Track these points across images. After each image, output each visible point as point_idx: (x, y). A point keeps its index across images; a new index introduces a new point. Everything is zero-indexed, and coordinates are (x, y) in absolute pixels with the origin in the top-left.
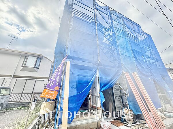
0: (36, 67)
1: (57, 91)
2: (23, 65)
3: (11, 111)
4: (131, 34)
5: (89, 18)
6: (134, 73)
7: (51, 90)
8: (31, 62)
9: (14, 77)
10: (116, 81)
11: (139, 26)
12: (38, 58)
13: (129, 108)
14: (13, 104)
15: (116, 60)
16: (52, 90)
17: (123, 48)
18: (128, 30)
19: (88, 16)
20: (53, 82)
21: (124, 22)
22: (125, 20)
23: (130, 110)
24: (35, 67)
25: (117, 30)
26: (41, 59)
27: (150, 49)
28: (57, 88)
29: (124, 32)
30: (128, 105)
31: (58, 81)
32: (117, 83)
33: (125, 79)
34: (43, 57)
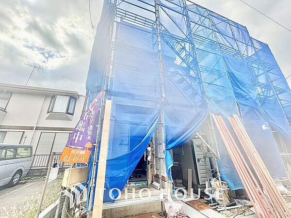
0: (69, 113)
1: (90, 149)
2: (49, 111)
3: (34, 181)
4: (228, 44)
5: (146, 23)
6: (232, 116)
7: (79, 148)
8: (61, 105)
9: (37, 128)
10: (195, 132)
11: (243, 30)
12: (71, 97)
13: (219, 178)
14: (37, 171)
15: (197, 94)
16: (81, 148)
17: (211, 72)
18: (220, 39)
19: (145, 19)
20: (82, 136)
21: (214, 25)
22: (216, 21)
23: (222, 183)
24: (67, 113)
25: (199, 39)
26: (76, 100)
27: (268, 70)
28: (89, 145)
29: (212, 43)
30: (219, 174)
31: (89, 133)
32: (197, 135)
33: (213, 128)
34: (79, 96)
